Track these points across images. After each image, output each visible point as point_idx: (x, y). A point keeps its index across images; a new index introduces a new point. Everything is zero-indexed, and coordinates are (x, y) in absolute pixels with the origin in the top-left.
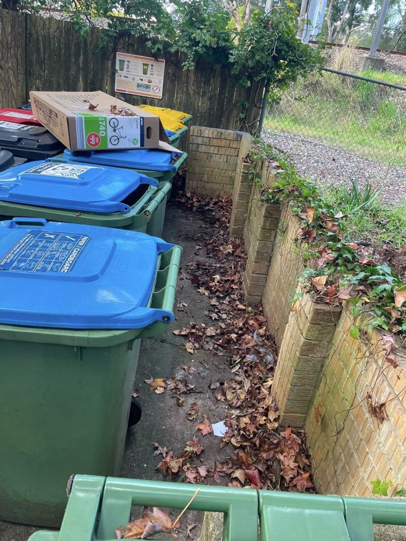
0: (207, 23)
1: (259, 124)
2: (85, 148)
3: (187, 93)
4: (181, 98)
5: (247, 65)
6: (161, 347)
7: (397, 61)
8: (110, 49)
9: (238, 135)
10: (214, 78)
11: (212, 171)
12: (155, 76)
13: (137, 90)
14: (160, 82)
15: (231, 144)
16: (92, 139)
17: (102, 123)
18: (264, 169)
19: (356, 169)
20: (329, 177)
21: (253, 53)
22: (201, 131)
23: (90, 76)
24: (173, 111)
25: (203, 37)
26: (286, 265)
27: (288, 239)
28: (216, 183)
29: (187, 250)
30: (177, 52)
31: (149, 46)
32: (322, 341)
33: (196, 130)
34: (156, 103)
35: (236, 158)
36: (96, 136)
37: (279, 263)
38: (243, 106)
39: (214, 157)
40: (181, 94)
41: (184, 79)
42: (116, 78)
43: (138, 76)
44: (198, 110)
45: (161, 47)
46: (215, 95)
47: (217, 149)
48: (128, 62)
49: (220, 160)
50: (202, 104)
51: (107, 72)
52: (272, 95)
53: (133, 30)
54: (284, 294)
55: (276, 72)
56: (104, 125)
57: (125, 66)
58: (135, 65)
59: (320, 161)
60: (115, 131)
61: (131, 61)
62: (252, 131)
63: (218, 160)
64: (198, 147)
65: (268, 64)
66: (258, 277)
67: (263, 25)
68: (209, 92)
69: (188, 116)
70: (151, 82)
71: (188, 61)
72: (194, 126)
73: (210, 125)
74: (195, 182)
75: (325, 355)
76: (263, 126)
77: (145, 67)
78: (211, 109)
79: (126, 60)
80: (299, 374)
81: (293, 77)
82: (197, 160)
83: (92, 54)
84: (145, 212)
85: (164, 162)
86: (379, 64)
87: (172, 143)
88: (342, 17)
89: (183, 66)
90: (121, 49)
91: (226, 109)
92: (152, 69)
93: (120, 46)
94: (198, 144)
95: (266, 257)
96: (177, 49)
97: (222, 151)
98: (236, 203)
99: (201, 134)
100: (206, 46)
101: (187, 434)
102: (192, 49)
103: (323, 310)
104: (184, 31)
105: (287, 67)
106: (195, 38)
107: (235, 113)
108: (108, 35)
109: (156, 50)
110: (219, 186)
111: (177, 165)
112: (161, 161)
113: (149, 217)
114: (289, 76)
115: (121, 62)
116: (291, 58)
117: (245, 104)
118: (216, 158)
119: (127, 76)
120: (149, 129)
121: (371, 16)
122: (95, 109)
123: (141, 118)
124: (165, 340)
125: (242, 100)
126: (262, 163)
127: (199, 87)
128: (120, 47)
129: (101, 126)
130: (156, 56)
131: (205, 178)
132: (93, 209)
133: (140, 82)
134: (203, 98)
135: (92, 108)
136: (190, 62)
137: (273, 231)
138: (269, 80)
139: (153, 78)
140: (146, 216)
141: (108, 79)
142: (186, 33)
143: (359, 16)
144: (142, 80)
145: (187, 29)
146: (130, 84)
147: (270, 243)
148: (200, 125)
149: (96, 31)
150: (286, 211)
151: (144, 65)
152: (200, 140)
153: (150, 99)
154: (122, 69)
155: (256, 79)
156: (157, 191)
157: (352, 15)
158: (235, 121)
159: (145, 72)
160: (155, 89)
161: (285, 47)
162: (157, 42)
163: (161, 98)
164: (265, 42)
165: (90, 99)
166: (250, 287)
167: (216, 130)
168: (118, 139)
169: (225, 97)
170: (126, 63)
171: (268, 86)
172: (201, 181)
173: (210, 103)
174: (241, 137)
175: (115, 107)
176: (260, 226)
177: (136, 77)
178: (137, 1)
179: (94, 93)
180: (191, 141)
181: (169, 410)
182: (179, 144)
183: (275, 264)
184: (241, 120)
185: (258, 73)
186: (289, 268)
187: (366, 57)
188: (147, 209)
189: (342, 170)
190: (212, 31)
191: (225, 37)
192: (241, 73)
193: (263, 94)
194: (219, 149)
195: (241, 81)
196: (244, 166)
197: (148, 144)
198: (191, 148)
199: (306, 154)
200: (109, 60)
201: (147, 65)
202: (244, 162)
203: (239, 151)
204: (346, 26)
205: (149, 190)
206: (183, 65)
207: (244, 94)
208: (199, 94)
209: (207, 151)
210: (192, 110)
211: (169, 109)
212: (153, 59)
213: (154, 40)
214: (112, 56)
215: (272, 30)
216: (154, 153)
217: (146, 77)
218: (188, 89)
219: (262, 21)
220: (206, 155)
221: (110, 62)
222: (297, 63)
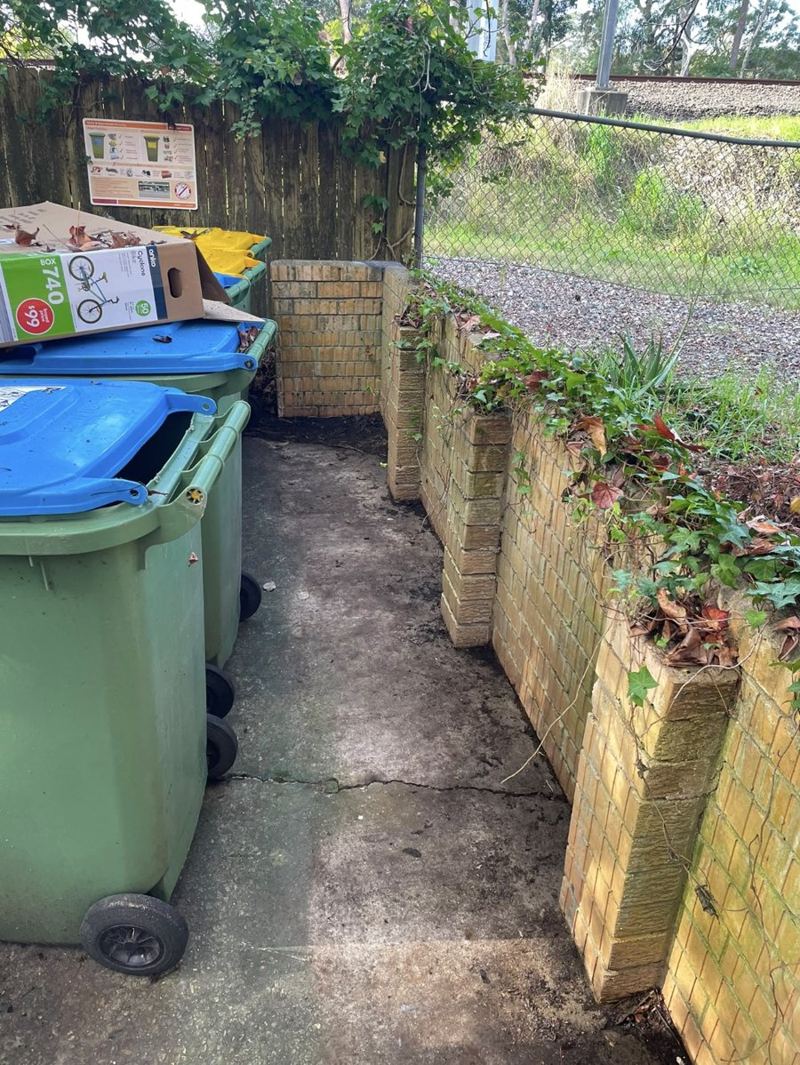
0: (273, 33)
1: (415, 240)
2: (16, 339)
3: (253, 192)
4: (240, 203)
5: (373, 116)
6: (279, 794)
7: (651, 93)
8: (66, 112)
9: (375, 269)
10: (305, 152)
11: (331, 352)
12: (175, 162)
13: (141, 196)
14: (189, 173)
15: (364, 290)
16: (30, 316)
17: (52, 273)
18: (449, 335)
19: (613, 312)
20: (565, 334)
21: (382, 90)
22: (294, 269)
23: (31, 177)
24: (228, 233)
25: (269, 62)
26: (546, 553)
27: (540, 492)
28: (344, 377)
29: (303, 534)
30: (216, 103)
31: (152, 97)
32: (697, 758)
33: (283, 268)
34: (188, 221)
35: (379, 317)
36: (40, 306)
37: (524, 547)
38: (376, 205)
39: (331, 320)
40: (238, 195)
41: (240, 161)
42: (90, 175)
43: (138, 165)
44: (282, 225)
45: (179, 96)
46: (314, 189)
47: (335, 305)
48: (112, 136)
49: (346, 327)
50: (287, 211)
51: (67, 165)
52: (432, 178)
53: (111, 65)
54: (550, 622)
55: (435, 130)
56: (58, 276)
57: (107, 148)
58: (129, 144)
59: (540, 304)
60: (87, 287)
61: (118, 133)
62: (402, 259)
63: (340, 329)
64: (292, 305)
65: (417, 110)
66: (478, 582)
67: (395, 27)
68: (300, 184)
69: (263, 240)
70: (170, 176)
71: (245, 120)
72: (277, 262)
73: (311, 255)
74: (298, 380)
75: (705, 789)
76: (425, 243)
77: (152, 145)
78: (308, 221)
79: (106, 133)
80: (645, 846)
81: (473, 133)
82: (296, 333)
83: (26, 130)
84: (188, 494)
85: (222, 350)
86: (618, 103)
87: (234, 302)
88: (529, 23)
89: (235, 132)
90: (91, 110)
91: (341, 216)
92: (167, 147)
93: (88, 105)
94: (293, 298)
95: (490, 536)
96: (217, 96)
97: (346, 307)
98: (396, 417)
99: (294, 275)
100: (278, 85)
101: (382, 1033)
102: (249, 93)
103: (696, 684)
104: (226, 56)
105: (458, 115)
106: (251, 68)
107: (361, 222)
108: (56, 83)
109: (168, 104)
110: (349, 384)
111: (256, 352)
112: (214, 349)
113: (202, 504)
114: (463, 132)
115: (96, 140)
116: (464, 93)
117: (379, 202)
118: (334, 325)
119: (114, 168)
120: (173, 274)
121: (585, 17)
122: (33, 241)
123: (148, 249)
124: (286, 774)
125: (373, 194)
126: (443, 322)
127: (276, 177)
128: (89, 107)
129: (49, 280)
130: (170, 119)
131: (318, 369)
132: (38, 509)
133: (145, 178)
134: (288, 198)
135: (25, 239)
136: (248, 121)
137: (498, 475)
138: (423, 146)
139: (172, 167)
140: (193, 504)
141: (72, 179)
142: (229, 62)
143: (561, 19)
144: (148, 173)
145: (233, 51)
146: (124, 185)
147: (496, 501)
148: (290, 257)
149: (29, 77)
150: (526, 428)
151: (148, 139)
152: (294, 290)
153: (173, 213)
154: (99, 155)
155: (397, 145)
156: (215, 428)
157: (549, 17)
158: (362, 240)
159: (153, 156)
160: (179, 191)
161: (447, 71)
162: (169, 88)
163: (196, 208)
164: (406, 63)
165: (25, 221)
166: (461, 607)
167: (328, 264)
168: (99, 306)
169: (336, 192)
170: (107, 140)
171: (421, 158)
172: (310, 376)
173: (306, 207)
174: (383, 273)
175: (80, 231)
176: (466, 468)
177: (134, 169)
178: (114, 3)
179: (35, 207)
180: (275, 293)
181: (324, 971)
182: (252, 303)
183: (515, 548)
184: (376, 236)
185: (399, 132)
186: (554, 557)
187: (592, 93)
188: (191, 486)
189: (587, 317)
190: (287, 48)
191: (319, 62)
192: (364, 136)
193: (416, 175)
194: (338, 304)
195: (365, 154)
196: (404, 334)
197: (177, 310)
198: (278, 309)
199: (511, 293)
200: (67, 137)
201: (156, 140)
202: (402, 324)
203: (381, 304)
204: (540, 40)
205: (192, 427)
206: (233, 129)
207: (373, 180)
208: (277, 190)
209: (313, 312)
210: (268, 228)
211: (217, 230)
212: (166, 124)
213: (163, 84)
214: (73, 127)
215: (415, 37)
216: (195, 331)
217: (156, 166)
218: (252, 183)
219: (392, 20)
220: (312, 321)
221: (70, 143)
222: (478, 104)
